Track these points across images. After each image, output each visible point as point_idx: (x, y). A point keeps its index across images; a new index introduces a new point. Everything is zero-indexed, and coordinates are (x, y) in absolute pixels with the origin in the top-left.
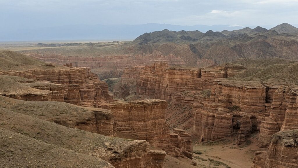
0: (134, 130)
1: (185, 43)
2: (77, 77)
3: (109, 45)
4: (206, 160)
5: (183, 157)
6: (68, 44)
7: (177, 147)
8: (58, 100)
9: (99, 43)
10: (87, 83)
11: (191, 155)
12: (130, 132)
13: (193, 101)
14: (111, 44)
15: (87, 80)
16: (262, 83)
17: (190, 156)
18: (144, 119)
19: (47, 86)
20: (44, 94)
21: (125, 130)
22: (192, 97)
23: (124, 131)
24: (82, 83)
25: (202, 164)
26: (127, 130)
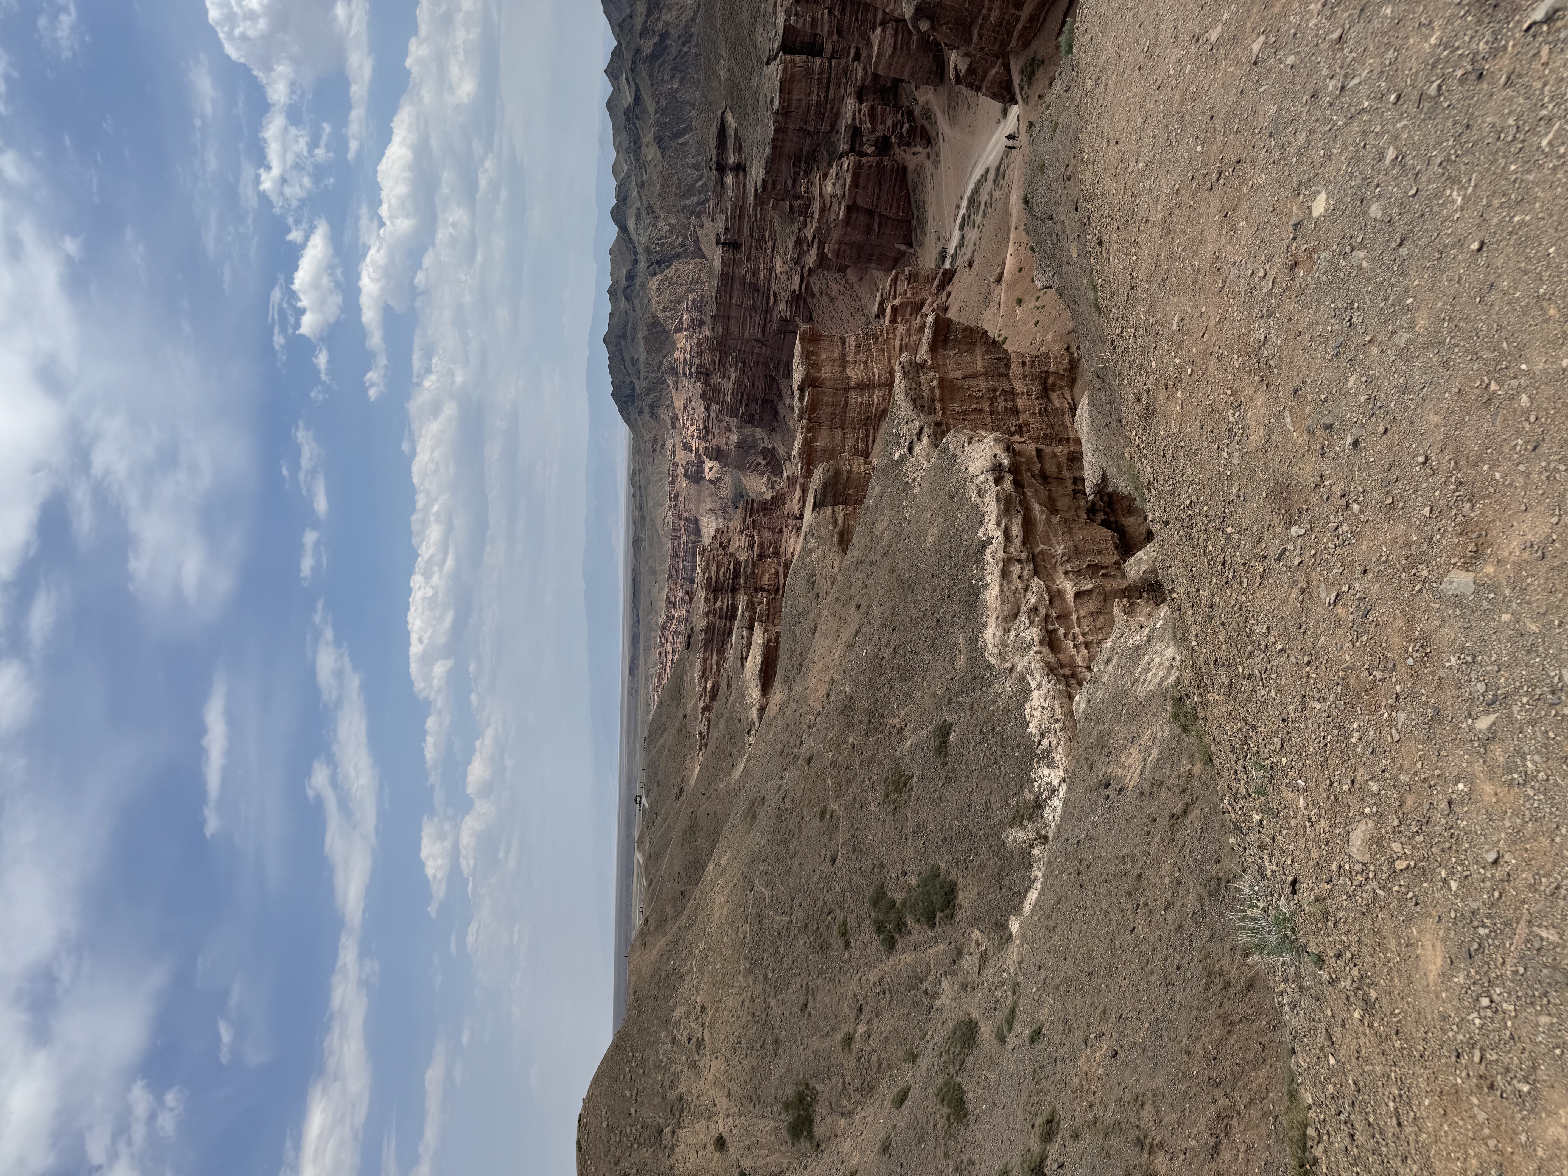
0: (868, 418)
1: (643, 286)
2: (721, 573)
3: (641, 496)
4: (963, 236)
5: (949, 294)
6: (634, 602)
7: (921, 308)
8: (778, 609)
9: (634, 523)
10: (737, 550)
11: (946, 272)
12: (872, 428)
13: (803, 268)
14: (638, 493)
15: (731, 549)
16: (768, 64)
17: (949, 276)
18: (844, 390)
19: (742, 637)
20: (760, 641)
21: (867, 441)
22: (791, 269)
23: (867, 445)
24: (737, 563)
25: (971, 246)
26: (867, 436)
